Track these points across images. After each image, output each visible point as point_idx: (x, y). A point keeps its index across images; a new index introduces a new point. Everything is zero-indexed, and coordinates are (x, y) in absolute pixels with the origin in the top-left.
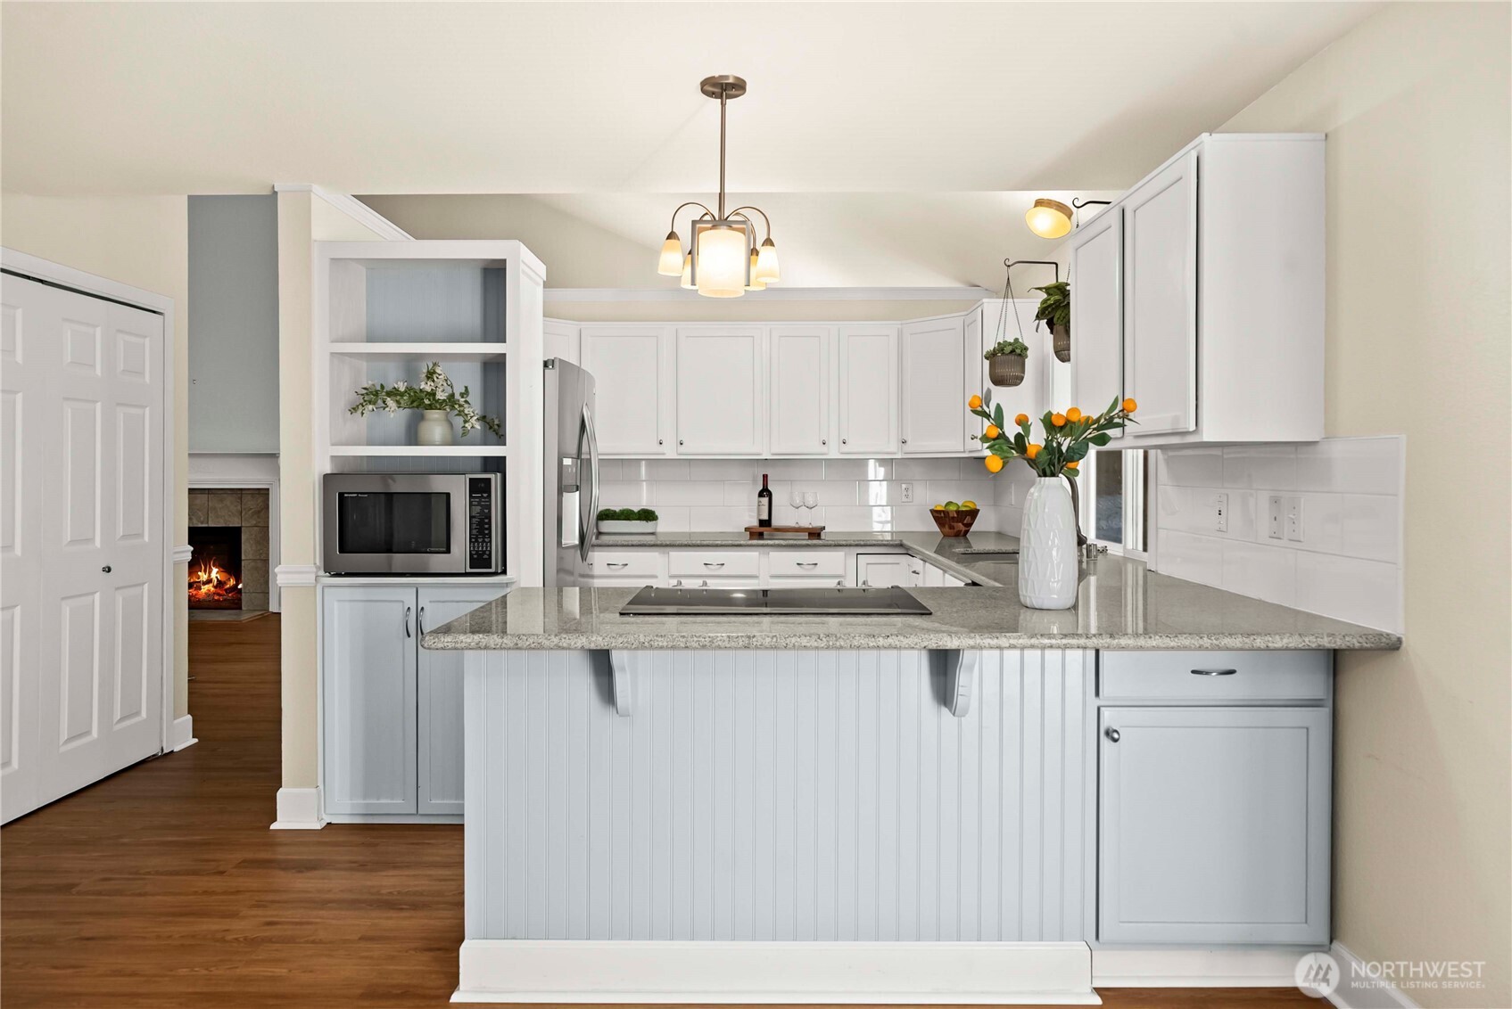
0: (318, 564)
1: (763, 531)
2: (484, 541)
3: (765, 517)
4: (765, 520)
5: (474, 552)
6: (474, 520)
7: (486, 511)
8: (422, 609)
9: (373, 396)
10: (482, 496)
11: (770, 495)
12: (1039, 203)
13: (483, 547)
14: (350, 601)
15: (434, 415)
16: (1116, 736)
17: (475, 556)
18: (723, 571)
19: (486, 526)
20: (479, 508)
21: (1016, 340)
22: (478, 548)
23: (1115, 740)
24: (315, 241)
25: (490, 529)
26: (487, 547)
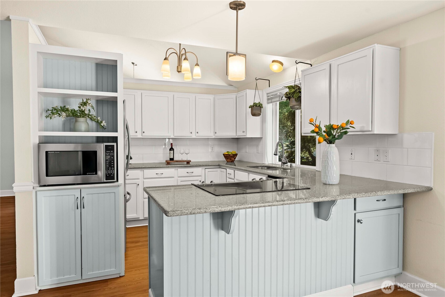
0: (33, 182)
1: (171, 162)
2: (111, 169)
3: (172, 157)
4: (172, 158)
5: (107, 174)
6: (107, 161)
7: (112, 158)
8: (83, 197)
9: (55, 111)
10: (111, 152)
11: (173, 150)
12: (273, 61)
13: (111, 172)
14: (49, 196)
15: (82, 119)
16: (362, 222)
17: (108, 175)
18: (163, 176)
19: (112, 164)
20: (109, 156)
21: (259, 102)
22: (109, 172)
23: (361, 223)
24: (30, 43)
25: (114, 164)
26: (112, 172)
